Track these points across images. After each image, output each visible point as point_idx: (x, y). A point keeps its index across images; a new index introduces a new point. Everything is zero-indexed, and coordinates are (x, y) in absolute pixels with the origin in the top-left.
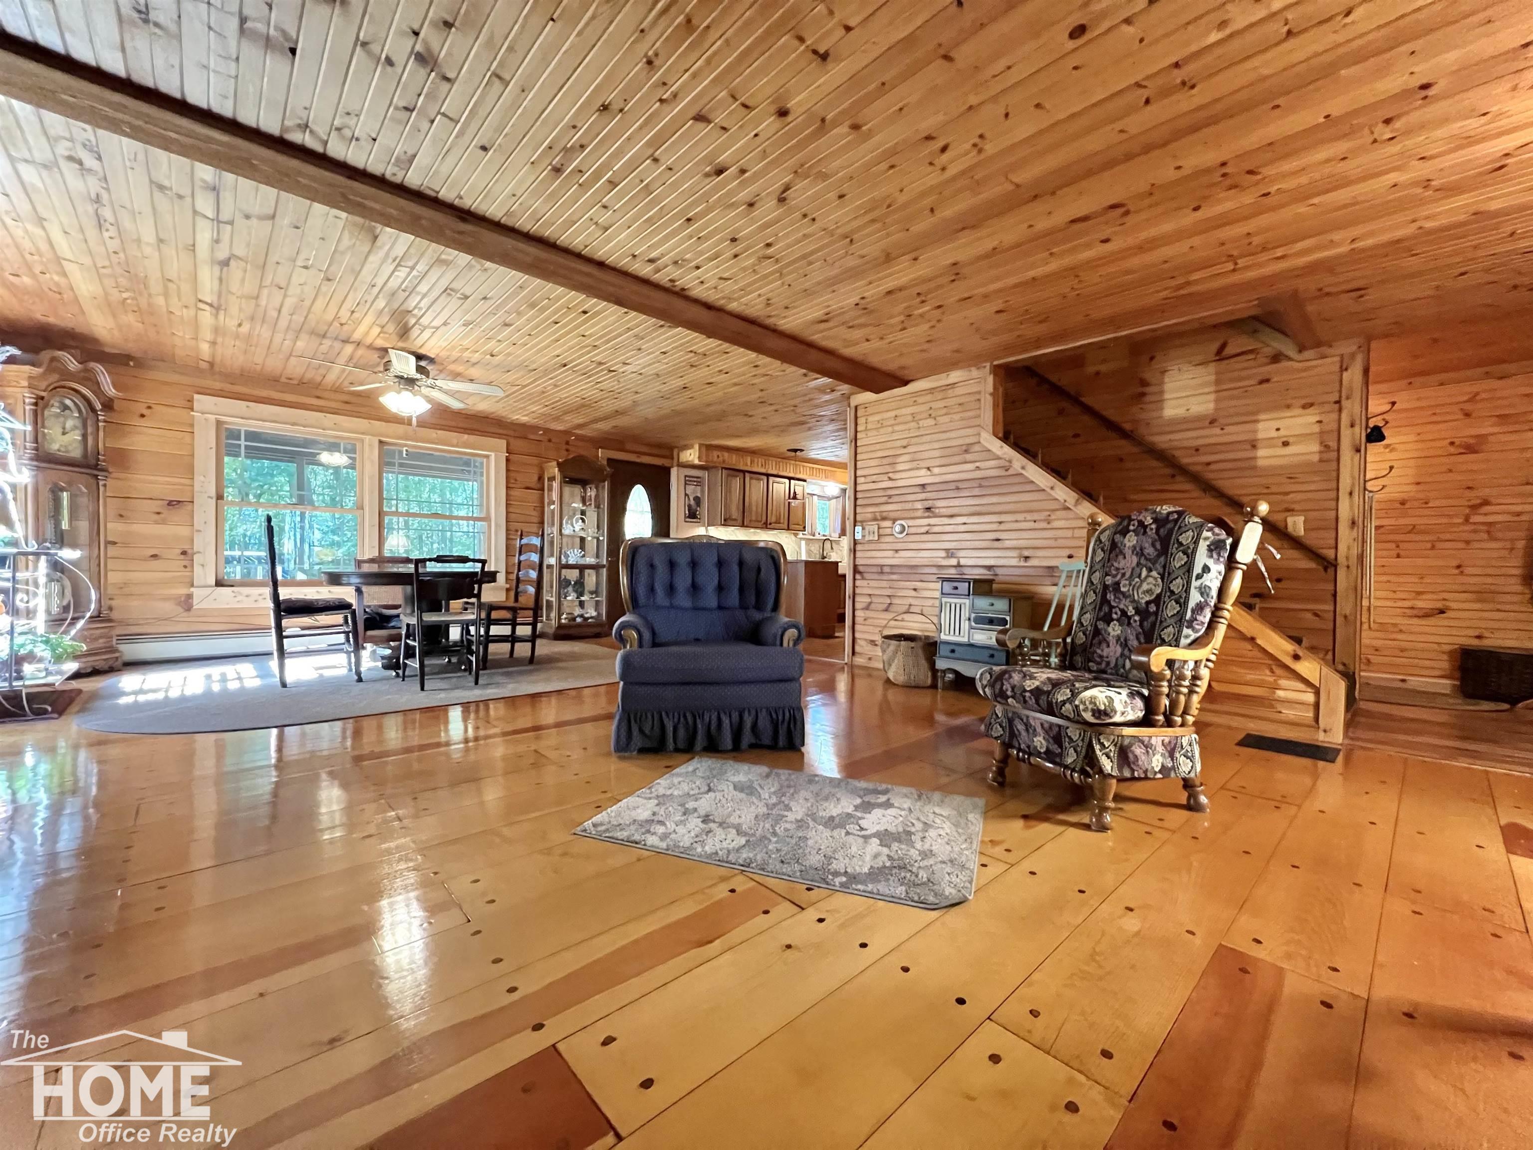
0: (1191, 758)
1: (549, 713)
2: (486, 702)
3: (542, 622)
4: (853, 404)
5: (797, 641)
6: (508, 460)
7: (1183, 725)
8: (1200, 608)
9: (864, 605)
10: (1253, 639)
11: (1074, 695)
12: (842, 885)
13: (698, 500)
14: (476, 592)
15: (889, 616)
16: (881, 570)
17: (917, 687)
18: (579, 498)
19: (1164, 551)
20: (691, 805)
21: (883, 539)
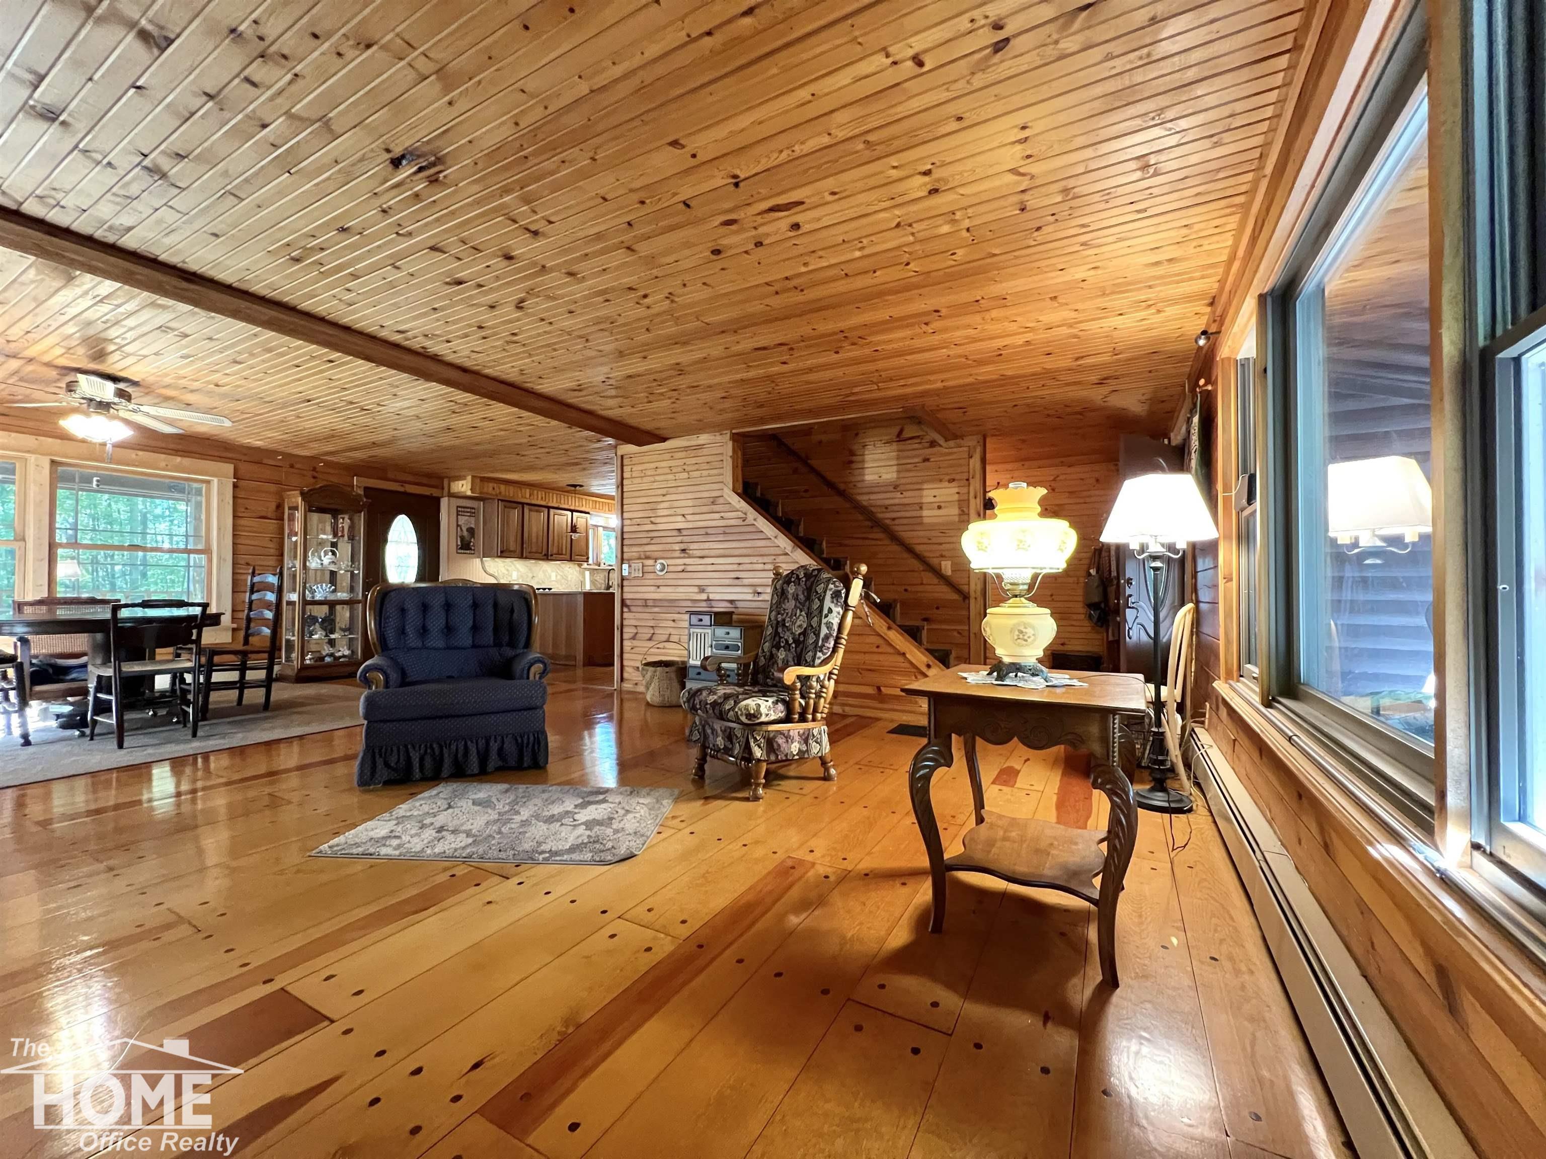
0: (819, 743)
1: (289, 758)
2: (206, 756)
3: (280, 663)
4: (619, 453)
5: (543, 674)
6: (235, 486)
7: (814, 720)
8: (827, 638)
9: (631, 635)
10: (904, 654)
11: (736, 703)
12: (544, 859)
13: (471, 531)
14: (194, 637)
15: (650, 644)
16: (645, 603)
17: (670, 707)
18: (328, 528)
19: (808, 598)
20: (427, 821)
21: (647, 576)
